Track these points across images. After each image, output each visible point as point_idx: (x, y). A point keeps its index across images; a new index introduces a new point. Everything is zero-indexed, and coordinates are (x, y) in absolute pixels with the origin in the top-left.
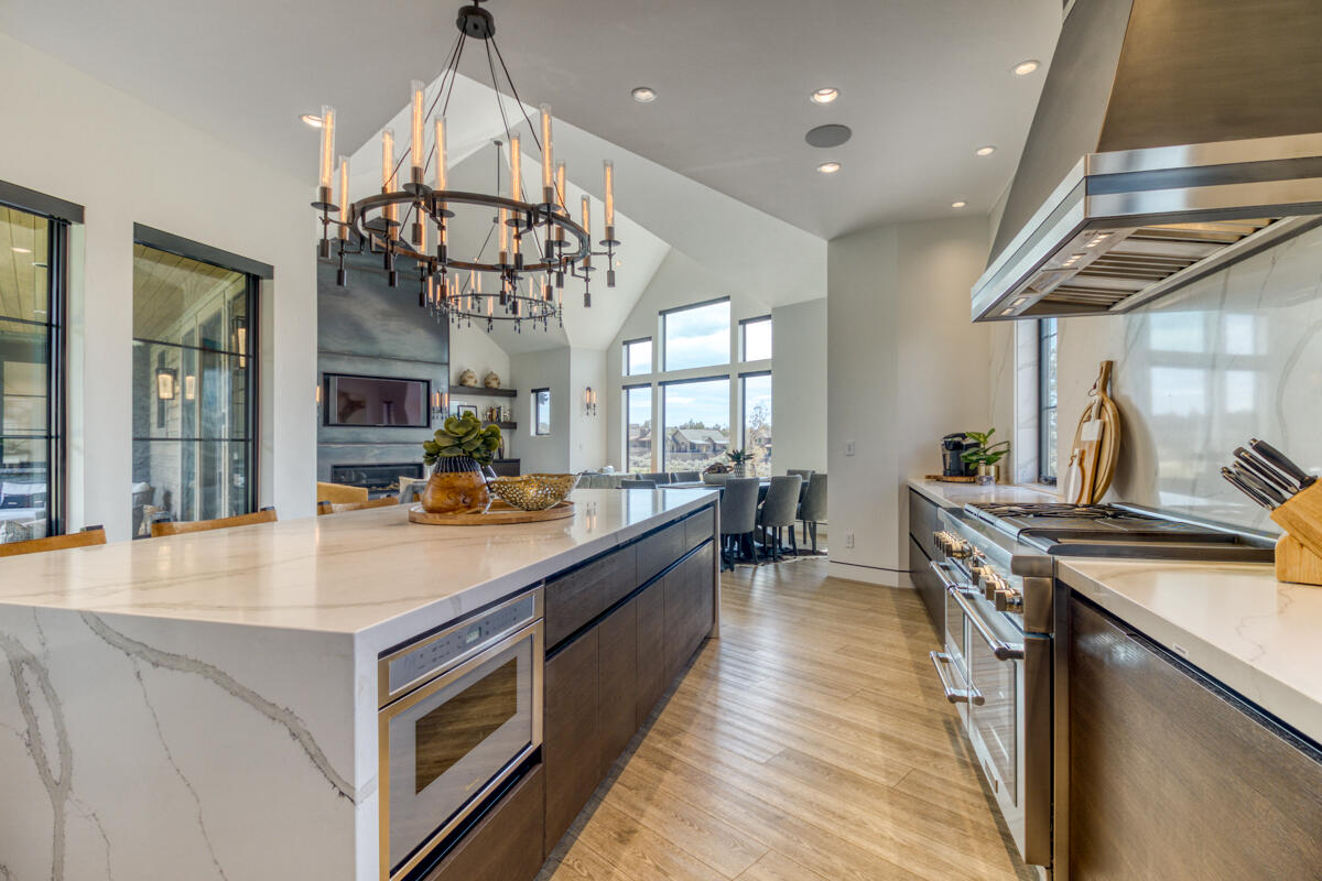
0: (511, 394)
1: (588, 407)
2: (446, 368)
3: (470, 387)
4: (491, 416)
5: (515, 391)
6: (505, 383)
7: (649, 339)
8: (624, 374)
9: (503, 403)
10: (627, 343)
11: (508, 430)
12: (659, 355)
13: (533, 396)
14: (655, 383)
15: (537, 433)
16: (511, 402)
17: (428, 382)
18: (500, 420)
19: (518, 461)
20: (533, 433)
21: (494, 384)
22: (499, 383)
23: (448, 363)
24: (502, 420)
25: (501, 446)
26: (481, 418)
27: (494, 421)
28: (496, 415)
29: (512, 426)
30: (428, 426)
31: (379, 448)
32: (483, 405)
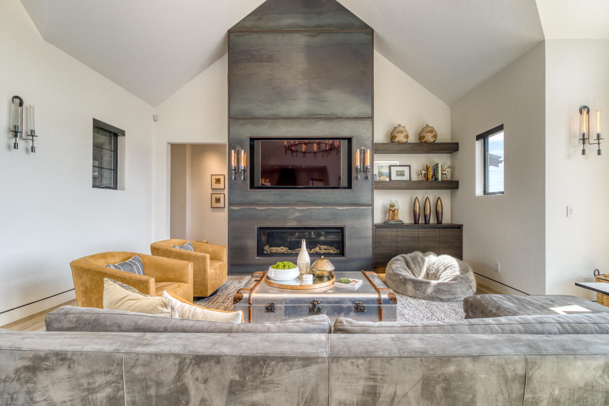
0: (452, 148)
1: (584, 139)
2: (369, 122)
4: (426, 175)
5: (457, 144)
6: (444, 135)
9: (442, 161)
11: (449, 191)
13: (478, 145)
15: (485, 192)
16: (452, 159)
17: (349, 140)
18: (436, 179)
19: (460, 227)
20: (479, 191)
21: (429, 138)
22: (435, 136)
23: (371, 118)
24: (440, 179)
25: (439, 209)
26: (415, 178)
27: (430, 180)
28: (431, 174)
29: (452, 185)
30: (350, 186)
31: (299, 210)
32: (417, 163)
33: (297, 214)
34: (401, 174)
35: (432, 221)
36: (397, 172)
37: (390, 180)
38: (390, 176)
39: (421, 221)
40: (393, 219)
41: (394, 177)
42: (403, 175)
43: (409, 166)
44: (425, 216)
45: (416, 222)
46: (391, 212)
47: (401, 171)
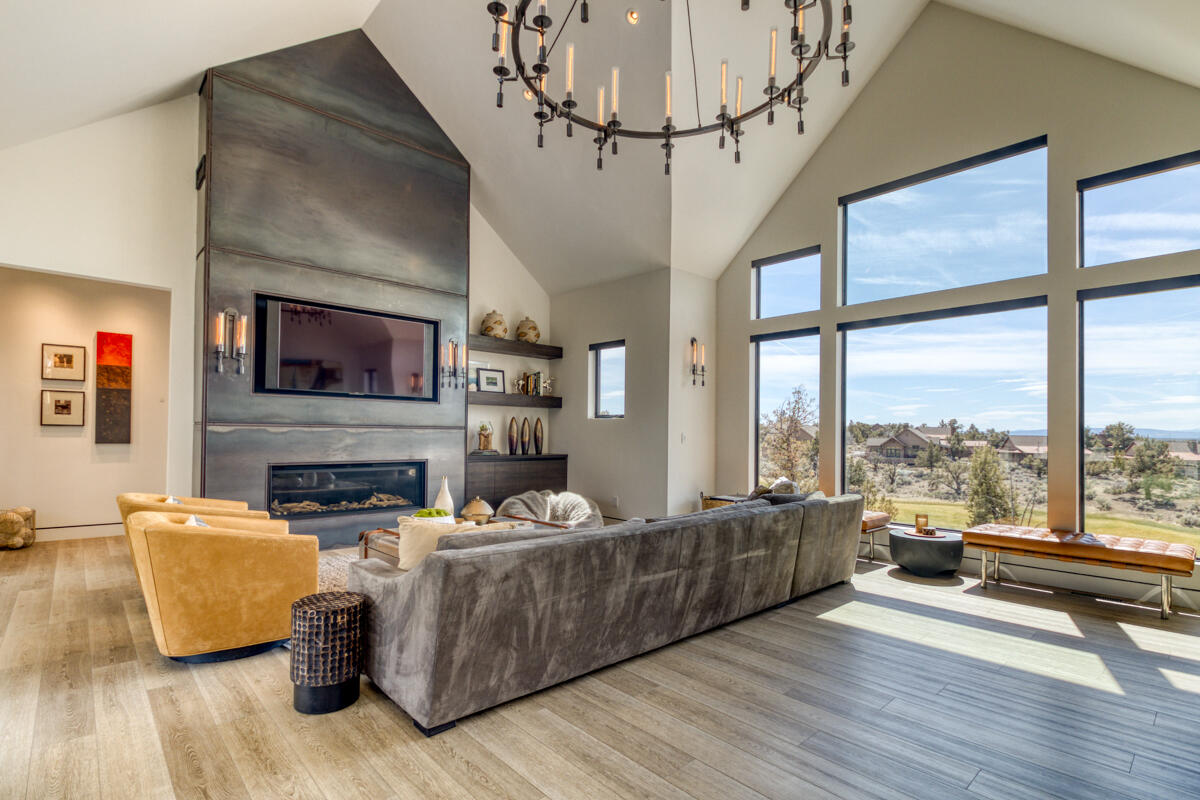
0: (554, 353)
1: (694, 372)
2: (463, 299)
3: (497, 339)
4: (525, 387)
5: (561, 349)
7: (816, 249)
8: (753, 316)
9: (538, 365)
10: (757, 264)
11: (547, 410)
12: (833, 279)
13: (591, 355)
14: (829, 326)
15: (596, 413)
16: (554, 367)
17: (435, 326)
18: (538, 394)
19: (564, 458)
20: (591, 414)
21: (531, 336)
22: (538, 335)
23: (467, 297)
24: (542, 394)
25: (539, 434)
26: (509, 390)
27: (527, 394)
28: (532, 386)
29: (554, 403)
30: (435, 398)
31: (352, 434)
32: (509, 369)
33: (349, 441)
34: (492, 382)
35: (532, 451)
36: (488, 378)
37: (479, 390)
38: (478, 384)
39: (519, 451)
40: (486, 447)
41: (484, 387)
42: (495, 384)
43: (503, 372)
44: (523, 444)
45: (512, 451)
46: (482, 437)
47: (492, 378)
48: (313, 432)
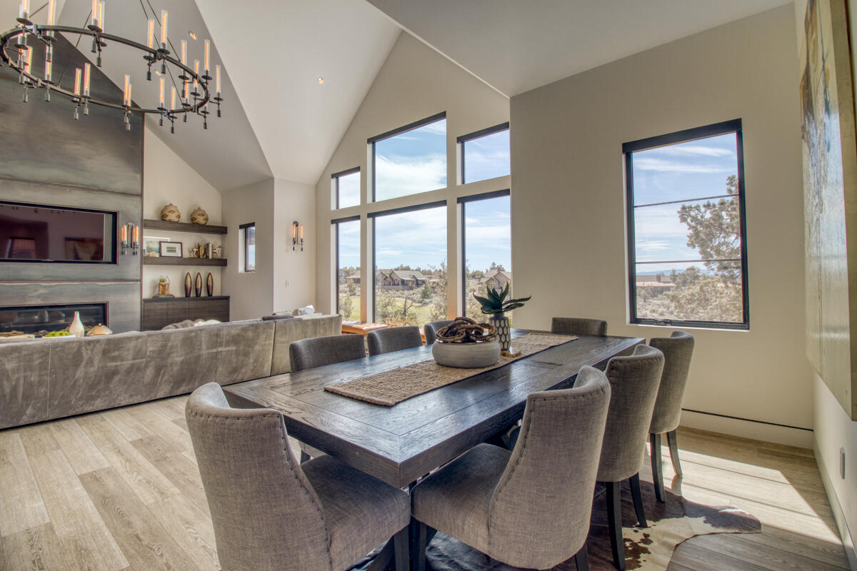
0: (222, 231)
1: (294, 242)
2: (138, 199)
3: (170, 221)
4: (198, 253)
5: (226, 228)
6: (215, 217)
7: (357, 169)
8: (333, 207)
9: (213, 240)
10: (336, 176)
11: (220, 267)
12: (368, 186)
13: (241, 232)
14: (364, 215)
15: (245, 269)
16: (223, 240)
17: (115, 215)
18: (207, 257)
19: (227, 298)
20: (241, 269)
21: (201, 220)
22: (207, 219)
23: (141, 195)
24: (210, 257)
25: (210, 284)
26: (186, 255)
27: (202, 257)
28: (203, 252)
29: (222, 263)
30: (114, 261)
31: (45, 287)
32: (189, 241)
33: (42, 291)
34: (172, 250)
35: (203, 294)
36: (168, 248)
37: (160, 255)
38: (160, 251)
39: (193, 294)
40: (163, 293)
41: (165, 253)
42: (175, 251)
43: (181, 243)
44: (196, 290)
45: (187, 295)
46: (161, 287)
47: (172, 248)
48: (12, 286)
